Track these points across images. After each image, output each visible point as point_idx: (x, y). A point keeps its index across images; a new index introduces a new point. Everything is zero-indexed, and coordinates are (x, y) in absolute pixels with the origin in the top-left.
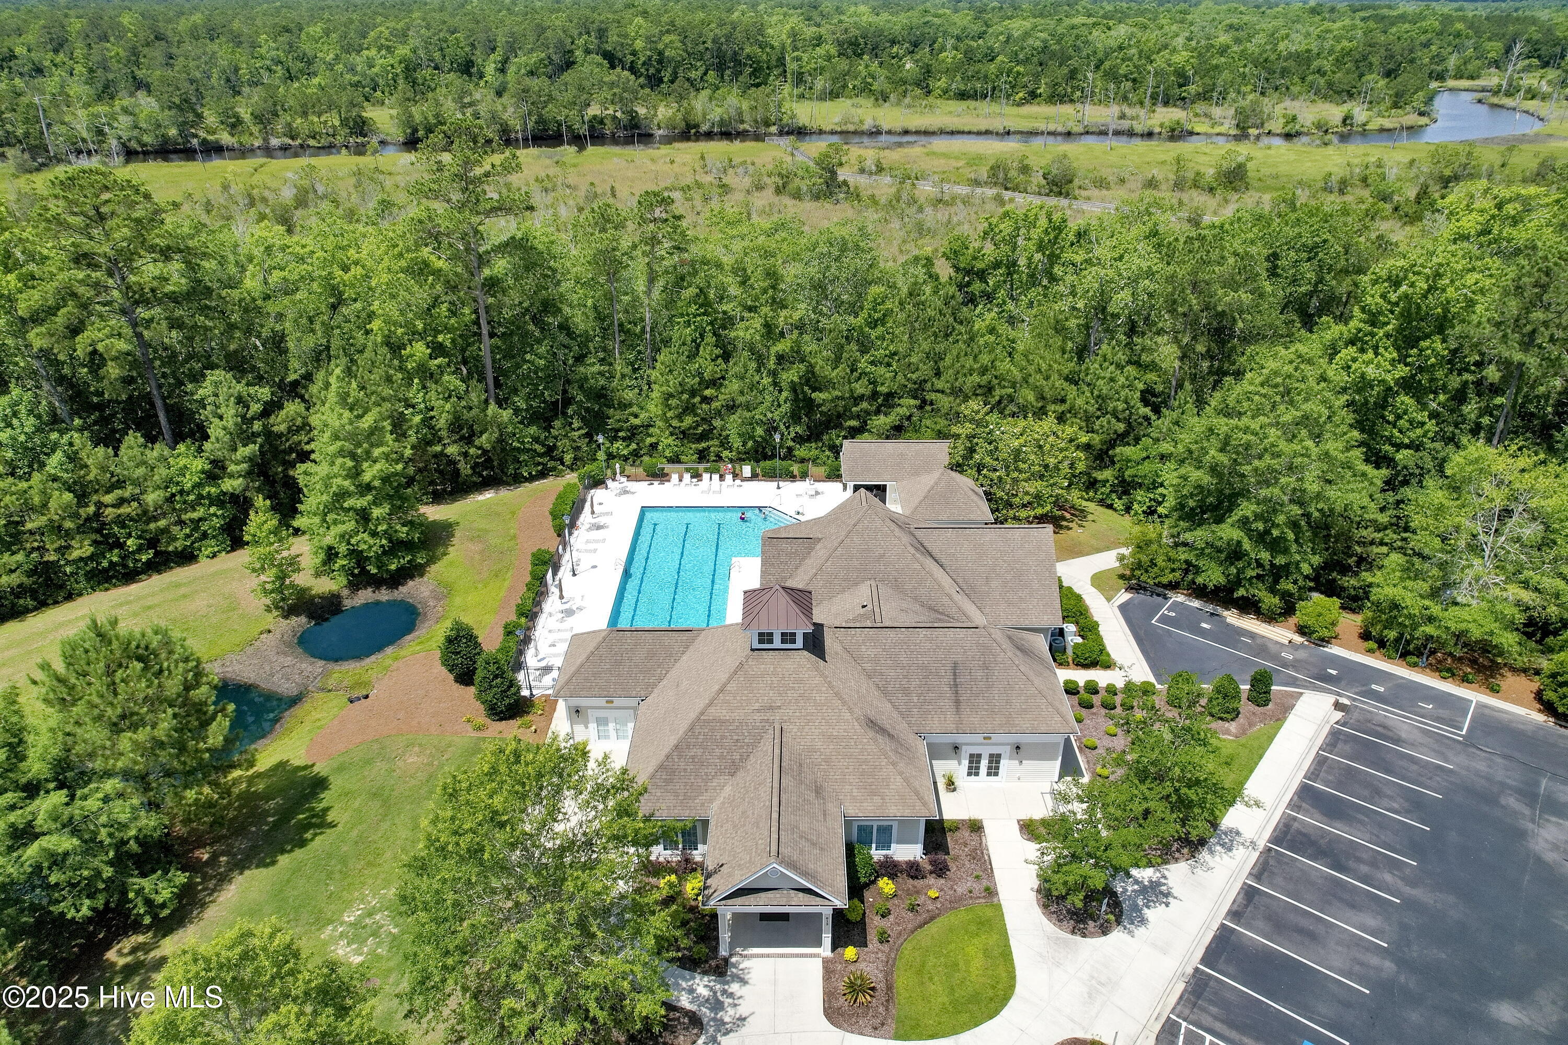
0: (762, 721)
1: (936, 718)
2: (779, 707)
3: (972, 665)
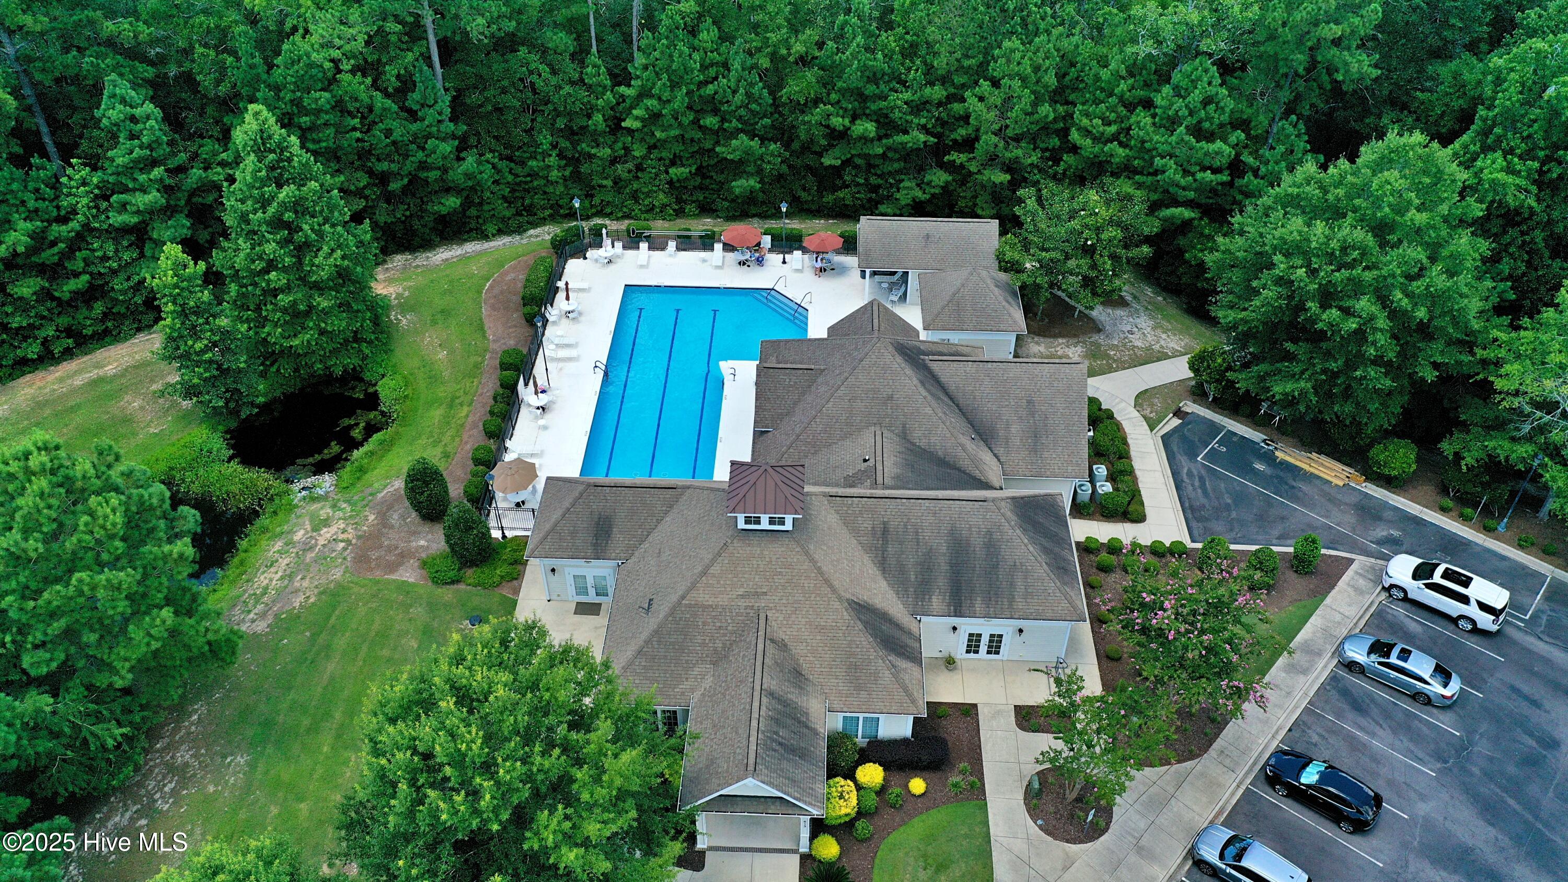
0: (746, 608)
1: (934, 599)
2: (765, 594)
3: (977, 542)
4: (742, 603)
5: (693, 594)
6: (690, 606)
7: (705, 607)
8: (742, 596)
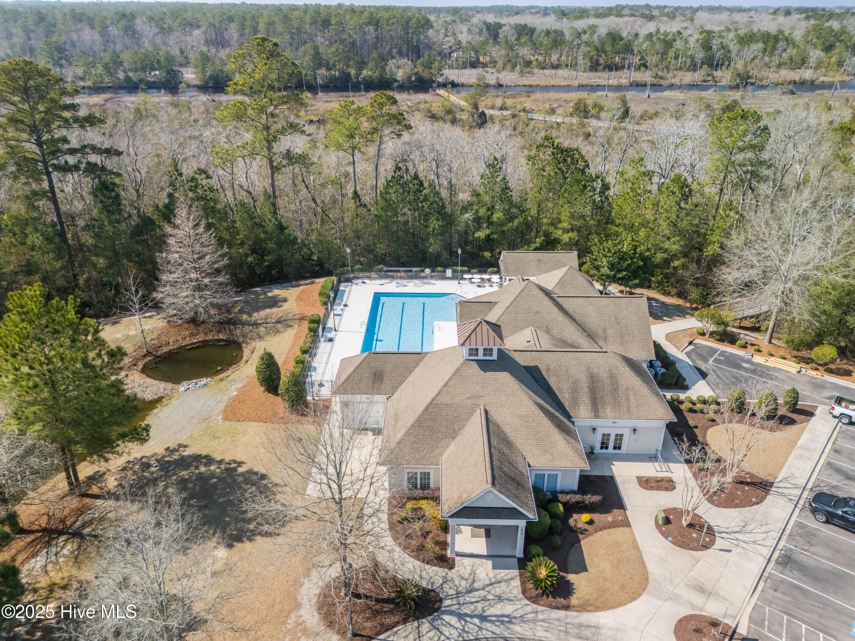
0: (471, 405)
1: (581, 409)
2: (483, 396)
3: (604, 375)
4: (469, 402)
5: (439, 397)
6: (437, 404)
7: (447, 405)
8: (469, 398)
